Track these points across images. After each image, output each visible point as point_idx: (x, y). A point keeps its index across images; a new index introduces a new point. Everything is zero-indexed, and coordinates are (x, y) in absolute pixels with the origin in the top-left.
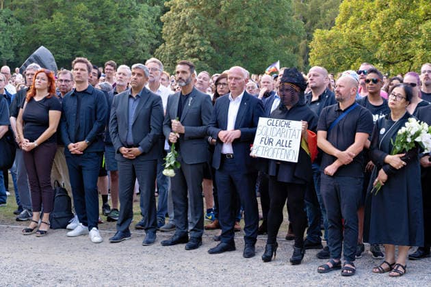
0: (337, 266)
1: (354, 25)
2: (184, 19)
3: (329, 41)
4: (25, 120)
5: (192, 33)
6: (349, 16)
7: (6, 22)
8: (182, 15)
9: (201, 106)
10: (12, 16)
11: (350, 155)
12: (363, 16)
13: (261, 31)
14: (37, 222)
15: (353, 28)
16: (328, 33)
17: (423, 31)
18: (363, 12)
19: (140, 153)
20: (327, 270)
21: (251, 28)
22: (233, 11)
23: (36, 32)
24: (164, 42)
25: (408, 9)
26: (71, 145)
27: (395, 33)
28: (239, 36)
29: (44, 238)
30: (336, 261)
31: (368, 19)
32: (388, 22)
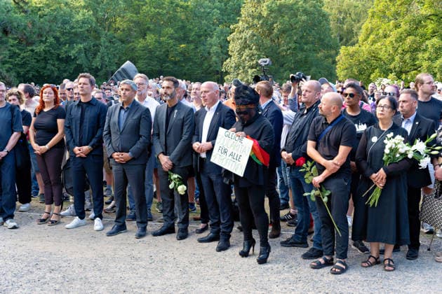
0: (329, 263)
1: (374, 42)
2: (245, 39)
3: (352, 56)
4: (36, 128)
5: (251, 49)
6: (369, 34)
7: (110, 42)
8: (243, 35)
9: (184, 118)
10: (115, 37)
11: (335, 164)
12: (381, 34)
13: (306, 47)
14: (49, 213)
15: (372, 45)
16: (351, 49)
17: (429, 46)
18: (381, 31)
19: (130, 158)
20: (319, 266)
21: (298, 45)
22: (284, 32)
23: (133, 49)
24: (231, 56)
25: (417, 28)
26: (77, 148)
27: (406, 47)
28: (289, 51)
29: (54, 226)
30: (328, 258)
31: (385, 37)
32: (400, 39)
